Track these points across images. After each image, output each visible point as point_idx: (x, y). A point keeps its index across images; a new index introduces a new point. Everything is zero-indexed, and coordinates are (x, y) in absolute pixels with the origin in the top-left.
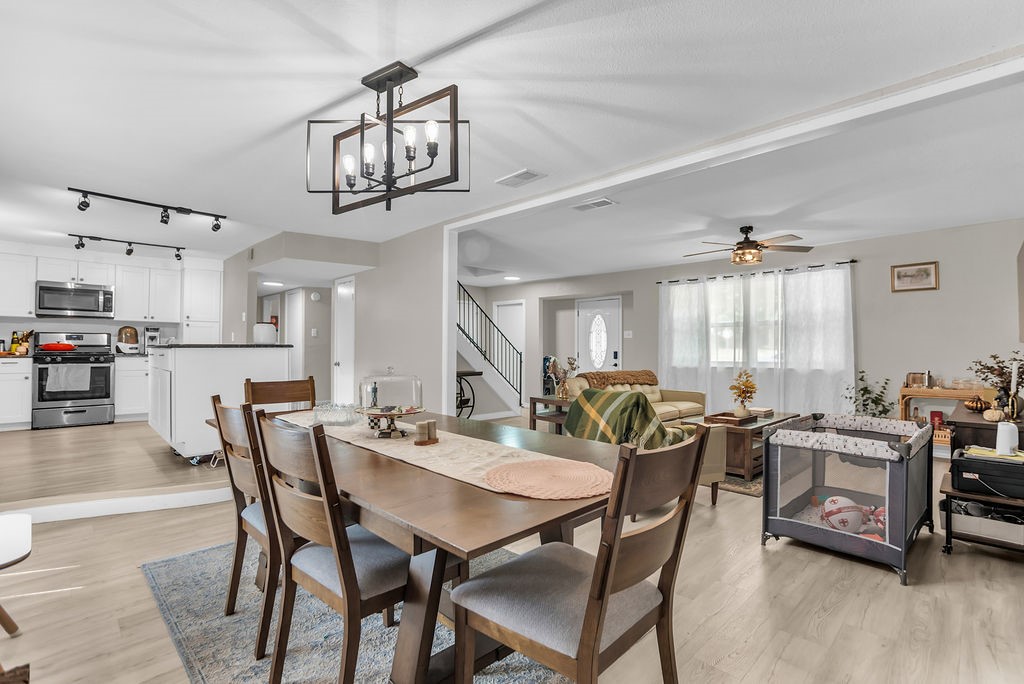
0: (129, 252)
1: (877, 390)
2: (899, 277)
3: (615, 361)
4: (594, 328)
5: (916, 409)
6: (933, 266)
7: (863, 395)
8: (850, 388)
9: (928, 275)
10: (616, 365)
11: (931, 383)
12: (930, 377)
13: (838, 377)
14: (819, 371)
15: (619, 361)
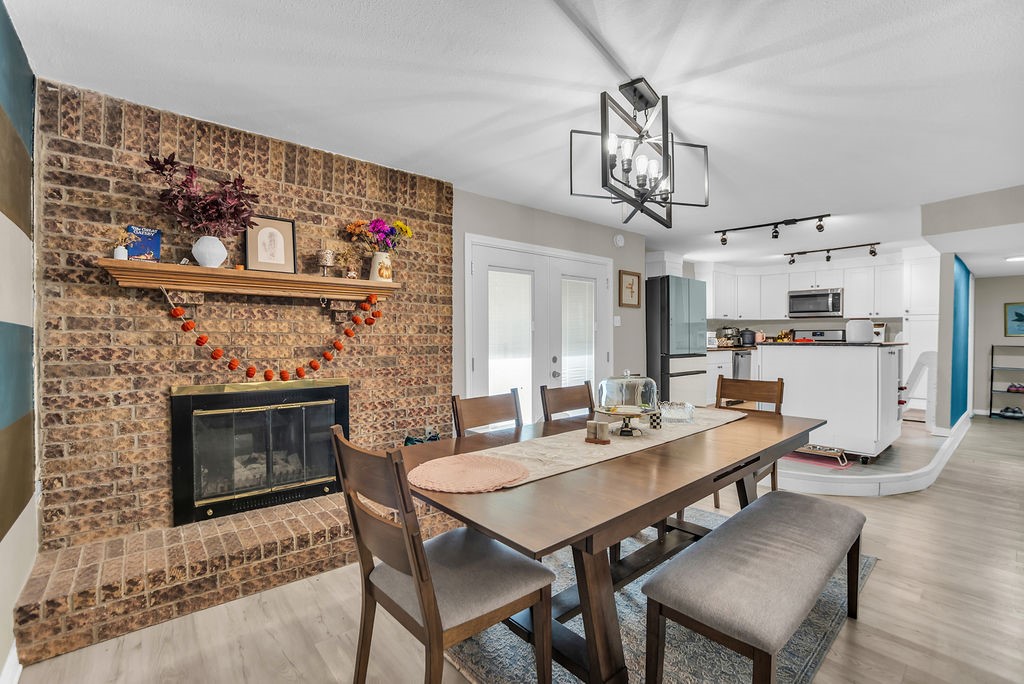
0: (828, 258)
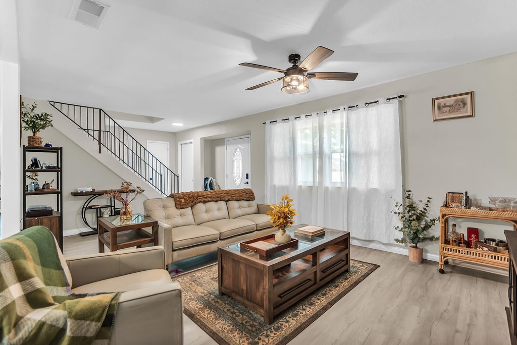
1: (420, 207)
2: (439, 108)
3: (247, 180)
4: (236, 157)
5: (454, 225)
6: (469, 96)
7: (409, 212)
8: (399, 205)
9: (465, 104)
10: (247, 183)
11: (468, 203)
12: (467, 197)
13: (389, 195)
14: (375, 190)
15: (249, 180)
